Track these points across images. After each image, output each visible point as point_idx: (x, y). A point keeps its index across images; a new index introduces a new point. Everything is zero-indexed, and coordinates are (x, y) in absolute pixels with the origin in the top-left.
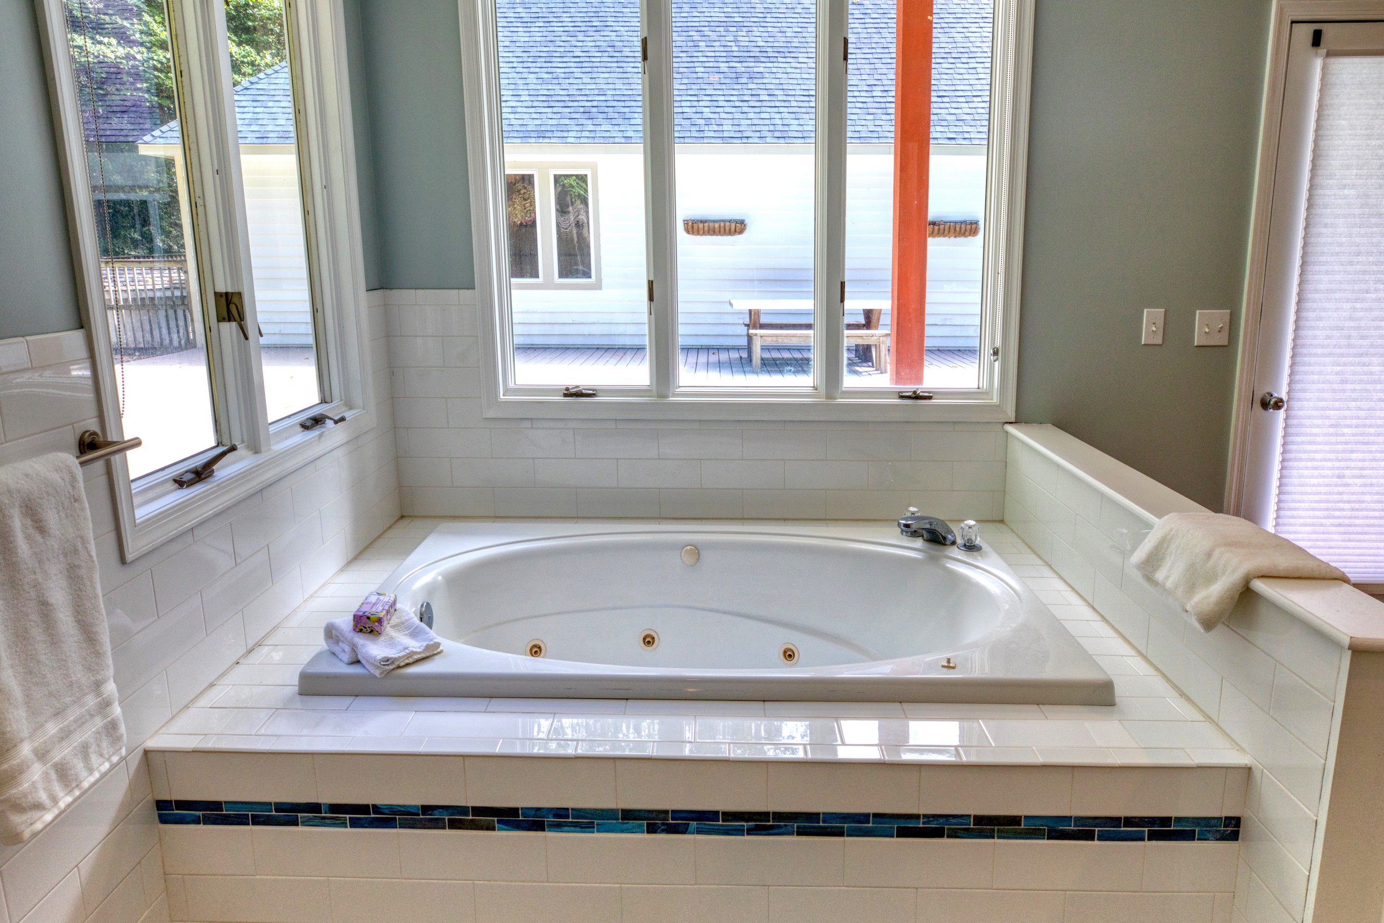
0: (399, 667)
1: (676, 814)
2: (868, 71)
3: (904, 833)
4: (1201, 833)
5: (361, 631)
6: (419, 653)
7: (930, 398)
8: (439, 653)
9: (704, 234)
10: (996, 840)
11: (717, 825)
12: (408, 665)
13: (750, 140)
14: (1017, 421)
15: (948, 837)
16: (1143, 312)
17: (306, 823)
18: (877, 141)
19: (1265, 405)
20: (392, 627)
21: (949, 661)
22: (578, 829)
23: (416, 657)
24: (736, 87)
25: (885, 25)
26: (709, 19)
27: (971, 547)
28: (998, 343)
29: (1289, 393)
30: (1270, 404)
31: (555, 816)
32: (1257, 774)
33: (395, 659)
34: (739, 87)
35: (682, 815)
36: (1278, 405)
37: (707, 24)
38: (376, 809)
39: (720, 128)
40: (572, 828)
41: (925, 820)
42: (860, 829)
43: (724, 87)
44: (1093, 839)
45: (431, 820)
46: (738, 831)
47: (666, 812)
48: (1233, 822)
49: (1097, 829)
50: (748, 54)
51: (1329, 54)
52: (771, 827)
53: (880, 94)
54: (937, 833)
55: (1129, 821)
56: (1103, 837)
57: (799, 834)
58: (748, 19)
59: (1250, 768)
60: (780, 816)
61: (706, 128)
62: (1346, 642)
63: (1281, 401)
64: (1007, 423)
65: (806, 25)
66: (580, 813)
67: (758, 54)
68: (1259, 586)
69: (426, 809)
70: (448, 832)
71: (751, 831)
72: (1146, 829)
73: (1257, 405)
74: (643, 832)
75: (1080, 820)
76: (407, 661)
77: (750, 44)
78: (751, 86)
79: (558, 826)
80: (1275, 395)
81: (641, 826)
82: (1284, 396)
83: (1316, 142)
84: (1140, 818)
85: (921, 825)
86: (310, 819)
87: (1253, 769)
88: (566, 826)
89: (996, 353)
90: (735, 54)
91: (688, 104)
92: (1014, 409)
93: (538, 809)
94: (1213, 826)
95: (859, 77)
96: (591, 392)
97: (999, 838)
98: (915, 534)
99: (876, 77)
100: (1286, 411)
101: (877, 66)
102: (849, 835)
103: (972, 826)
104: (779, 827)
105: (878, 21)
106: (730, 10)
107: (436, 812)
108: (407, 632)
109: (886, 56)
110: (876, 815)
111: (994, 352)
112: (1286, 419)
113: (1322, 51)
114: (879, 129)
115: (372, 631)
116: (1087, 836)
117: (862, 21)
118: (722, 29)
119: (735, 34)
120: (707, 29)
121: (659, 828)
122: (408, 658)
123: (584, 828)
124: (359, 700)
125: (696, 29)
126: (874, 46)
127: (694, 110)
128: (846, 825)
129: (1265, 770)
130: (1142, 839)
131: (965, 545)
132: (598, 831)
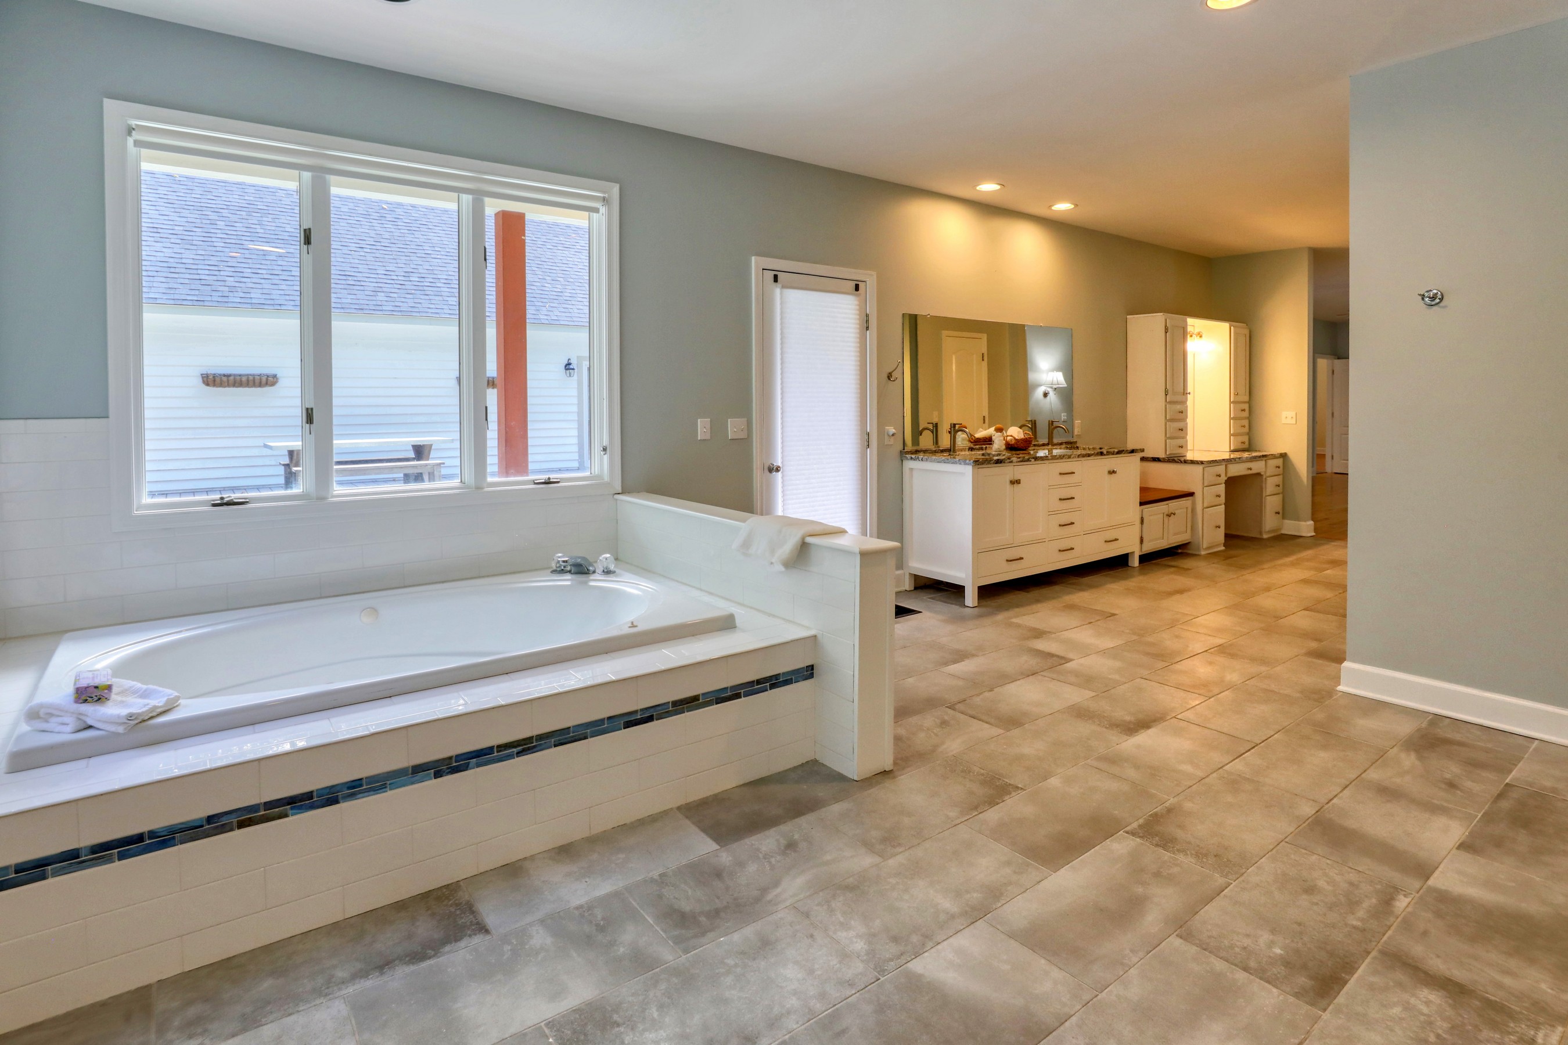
0: (144, 721)
1: (459, 757)
2: (405, 262)
3: (628, 725)
4: (796, 678)
5: (85, 701)
6: (161, 707)
7: (558, 482)
8: (177, 706)
9: (229, 386)
10: (686, 714)
11: (494, 756)
12: (152, 718)
13: (283, 307)
14: (624, 491)
15: (657, 720)
16: (697, 422)
17: (56, 874)
18: (418, 314)
19: (771, 470)
20: (116, 694)
21: (632, 623)
22: (372, 793)
23: (159, 710)
24: (263, 262)
25: (418, 229)
26: (229, 203)
27: (607, 572)
28: (606, 442)
29: (782, 463)
30: (773, 469)
31: (349, 788)
32: (819, 637)
33: (139, 714)
34: (268, 262)
35: (463, 757)
36: (778, 470)
37: (225, 207)
38: (152, 834)
39: (248, 295)
40: (366, 794)
41: (642, 713)
42: (598, 730)
43: (249, 261)
44: (741, 697)
45: (217, 827)
46: (510, 757)
47: (450, 758)
48: (810, 668)
49: (742, 691)
50: (277, 237)
51: (783, 287)
52: (534, 747)
53: (417, 279)
54: (650, 719)
55: (758, 682)
56: (747, 695)
57: (555, 746)
58: (274, 209)
59: (816, 636)
60: (541, 737)
61: (231, 294)
62: (857, 550)
63: (779, 467)
64: (616, 494)
65: (338, 220)
66: (371, 779)
67: (287, 238)
68: (809, 540)
69: (210, 819)
70: (238, 833)
71: (519, 754)
72: (768, 684)
73: (766, 471)
74: (431, 779)
75: (733, 688)
76: (151, 715)
77: (277, 229)
78: (280, 263)
79: (352, 796)
80: (775, 464)
81: (429, 774)
82: (780, 464)
83: (781, 329)
84: (764, 678)
85: (639, 717)
86: (64, 868)
87: (818, 635)
88: (360, 793)
89: (605, 449)
90: (260, 235)
91: (207, 272)
92: (620, 484)
93: (333, 786)
94: (800, 673)
95: (396, 265)
96: (244, 500)
97: (687, 711)
98: (562, 571)
99: (412, 266)
100: (782, 473)
101: (412, 258)
102: (592, 737)
103: (671, 709)
104: (540, 745)
105: (411, 225)
106: (252, 199)
107: (224, 818)
108: (135, 696)
109: (421, 251)
110: (609, 718)
111: (604, 449)
112: (782, 478)
113: (779, 284)
114: (419, 305)
115: (99, 699)
116: (737, 696)
117: (396, 223)
118: (244, 213)
119: (260, 219)
120: (226, 211)
121: (444, 772)
122: (151, 712)
123: (378, 790)
124: (93, 760)
125: (212, 210)
126: (408, 243)
127: (215, 278)
128: (589, 730)
129: (824, 633)
130: (767, 690)
131: (603, 571)
132: (391, 789)
